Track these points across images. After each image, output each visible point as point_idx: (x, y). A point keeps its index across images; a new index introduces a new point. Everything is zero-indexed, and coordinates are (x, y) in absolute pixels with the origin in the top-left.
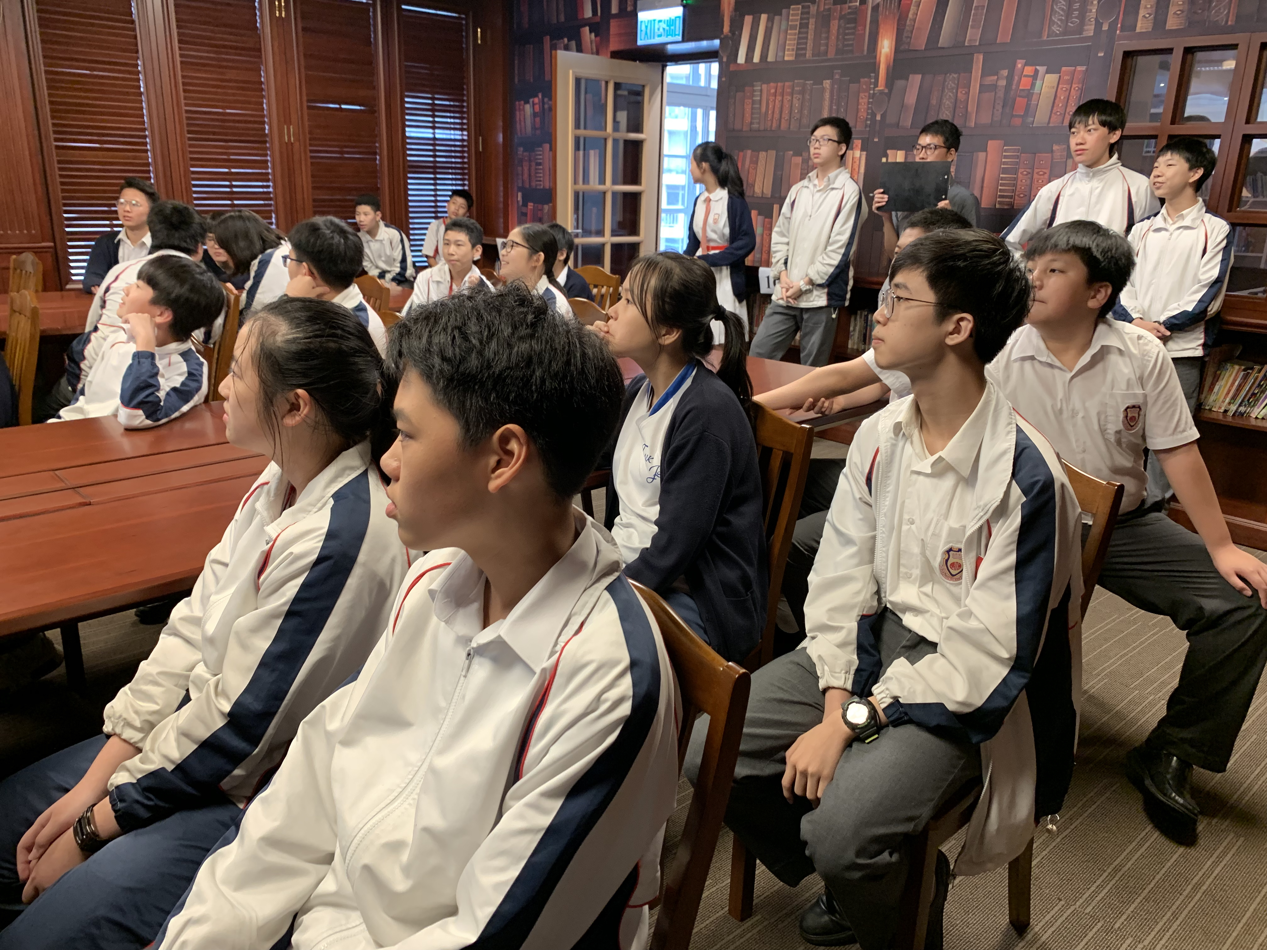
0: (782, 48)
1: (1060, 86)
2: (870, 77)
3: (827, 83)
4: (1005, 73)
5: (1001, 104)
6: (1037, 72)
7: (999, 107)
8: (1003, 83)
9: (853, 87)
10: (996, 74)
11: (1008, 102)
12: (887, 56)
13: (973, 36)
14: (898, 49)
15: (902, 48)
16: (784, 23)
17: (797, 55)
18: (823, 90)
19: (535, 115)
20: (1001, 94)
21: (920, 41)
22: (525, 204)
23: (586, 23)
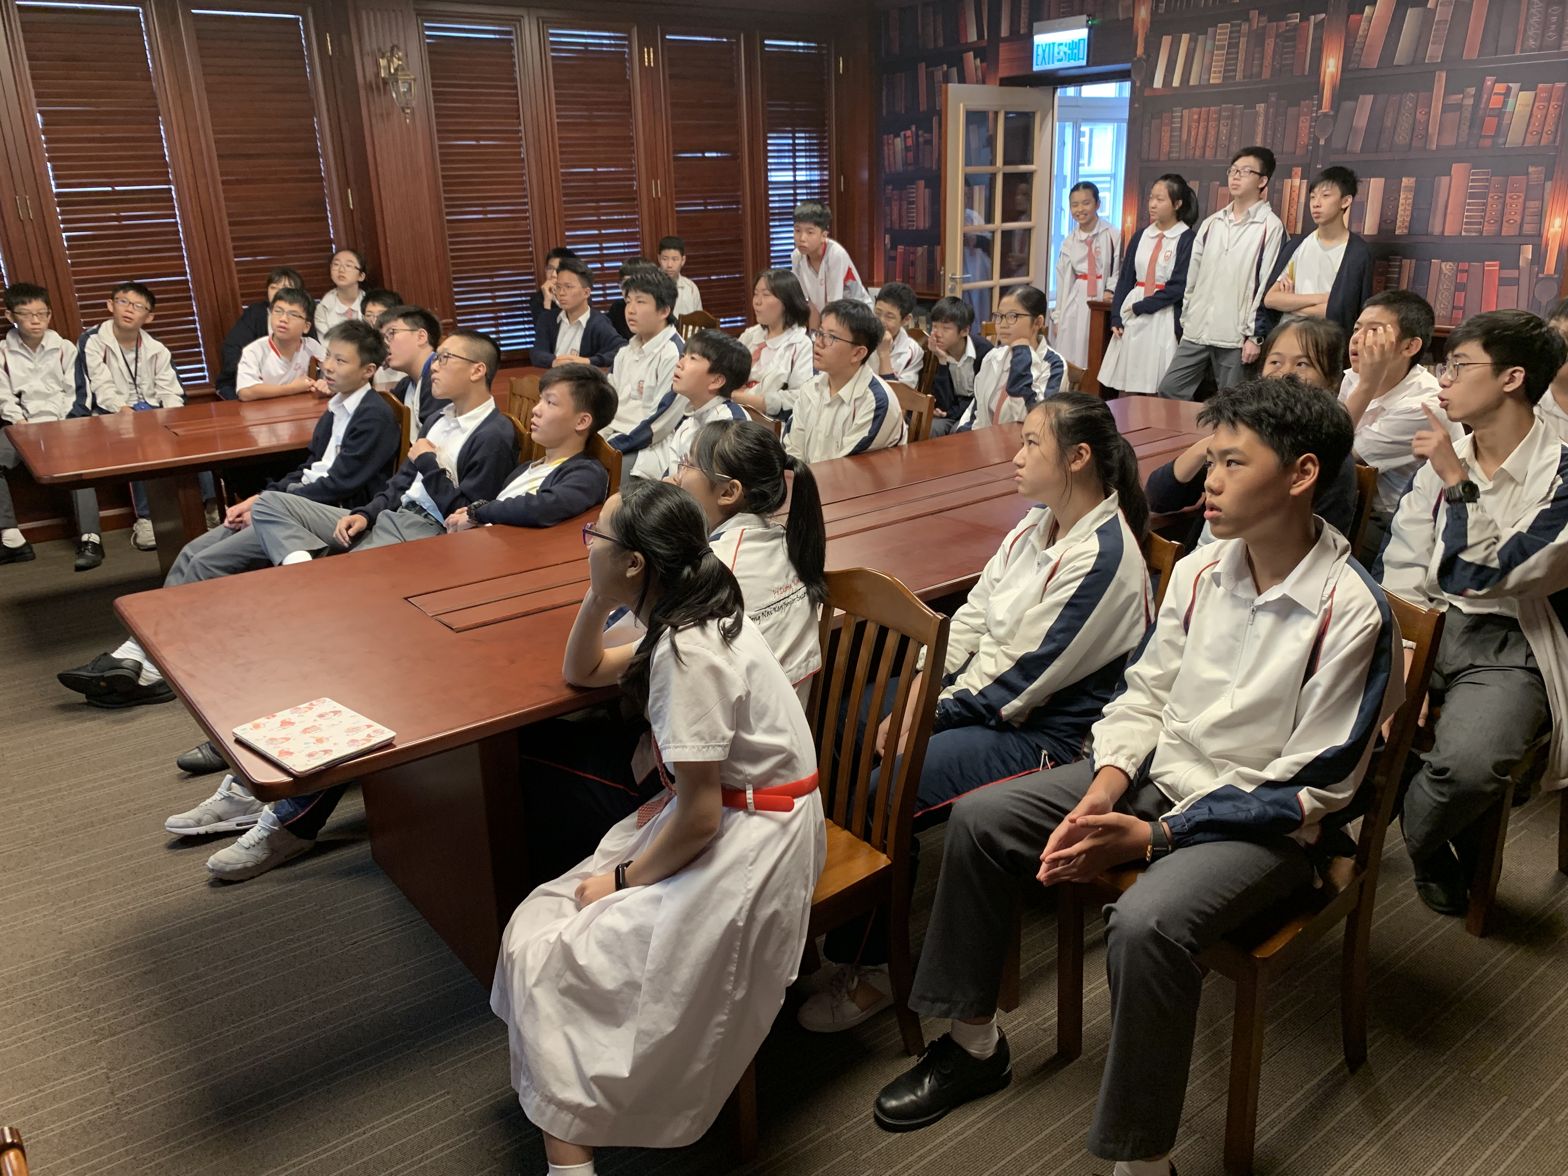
0: (1208, 70)
1: (1537, 104)
2: (1313, 99)
3: (1261, 107)
4: (1472, 91)
5: (1468, 124)
6: (1509, 89)
7: (1465, 128)
8: (1470, 101)
9: (1292, 111)
10: (1462, 92)
11: (1476, 122)
12: (1332, 76)
13: (1434, 52)
14: (1345, 69)
15: (1351, 66)
16: (1209, 43)
17: (1224, 78)
18: (1256, 114)
19: (907, 149)
20: (1467, 114)
21: (1372, 59)
22: (894, 247)
23: (970, 47)
